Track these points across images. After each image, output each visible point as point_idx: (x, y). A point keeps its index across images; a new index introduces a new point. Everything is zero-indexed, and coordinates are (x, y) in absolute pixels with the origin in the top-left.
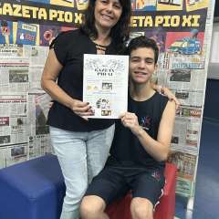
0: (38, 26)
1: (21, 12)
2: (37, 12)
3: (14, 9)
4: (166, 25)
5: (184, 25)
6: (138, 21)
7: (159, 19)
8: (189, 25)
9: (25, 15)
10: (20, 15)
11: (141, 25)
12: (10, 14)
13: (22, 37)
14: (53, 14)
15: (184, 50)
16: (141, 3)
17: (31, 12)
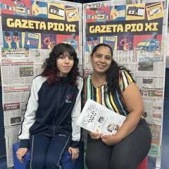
0: (40, 34)
1: (27, 25)
2: (39, 24)
3: (22, 23)
4: (133, 30)
5: (146, 30)
6: (112, 28)
7: (128, 26)
8: (150, 30)
9: (30, 27)
10: (27, 27)
11: (114, 31)
12: (20, 27)
13: (28, 43)
14: (50, 25)
15: (148, 47)
16: (114, 16)
17: (34, 25)
